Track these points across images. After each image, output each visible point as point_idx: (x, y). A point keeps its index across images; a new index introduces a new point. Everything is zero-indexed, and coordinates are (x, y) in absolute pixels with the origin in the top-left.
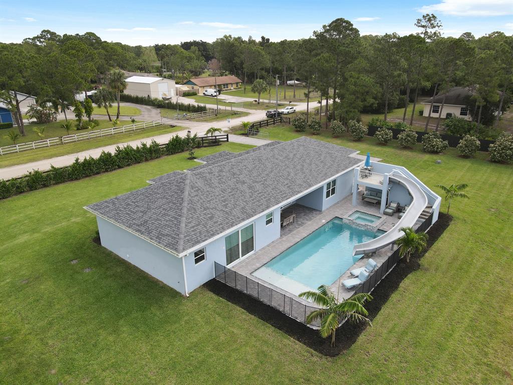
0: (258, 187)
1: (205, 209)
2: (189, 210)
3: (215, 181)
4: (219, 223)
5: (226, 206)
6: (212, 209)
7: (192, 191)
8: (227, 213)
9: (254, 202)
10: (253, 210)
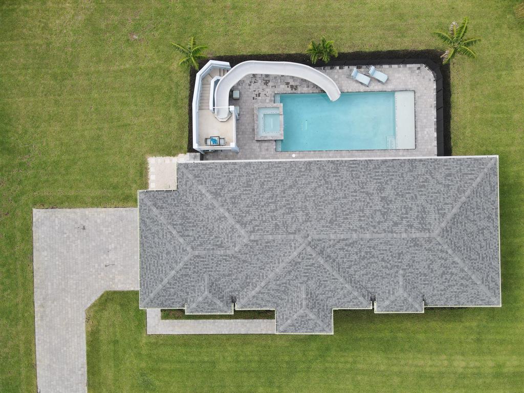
0: (372, 187)
1: (448, 186)
2: (464, 191)
3: (413, 214)
4: (446, 167)
5: (426, 180)
6: (441, 183)
7: (446, 211)
8: (431, 173)
9: (394, 172)
10: (403, 165)
